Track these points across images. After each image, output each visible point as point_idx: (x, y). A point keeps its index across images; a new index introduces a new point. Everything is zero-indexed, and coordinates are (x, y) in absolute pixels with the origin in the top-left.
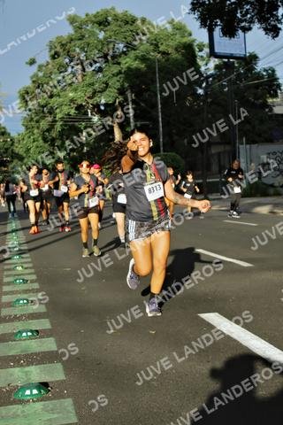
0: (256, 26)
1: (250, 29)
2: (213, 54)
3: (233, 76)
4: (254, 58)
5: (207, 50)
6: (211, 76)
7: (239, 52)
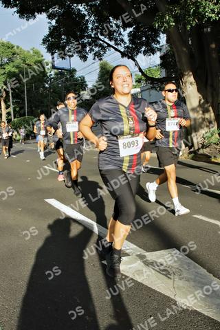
0: (76, 55)
1: (72, 56)
2: (54, 67)
3: (64, 79)
4: (74, 70)
5: (50, 65)
6: (53, 78)
7: (67, 67)
